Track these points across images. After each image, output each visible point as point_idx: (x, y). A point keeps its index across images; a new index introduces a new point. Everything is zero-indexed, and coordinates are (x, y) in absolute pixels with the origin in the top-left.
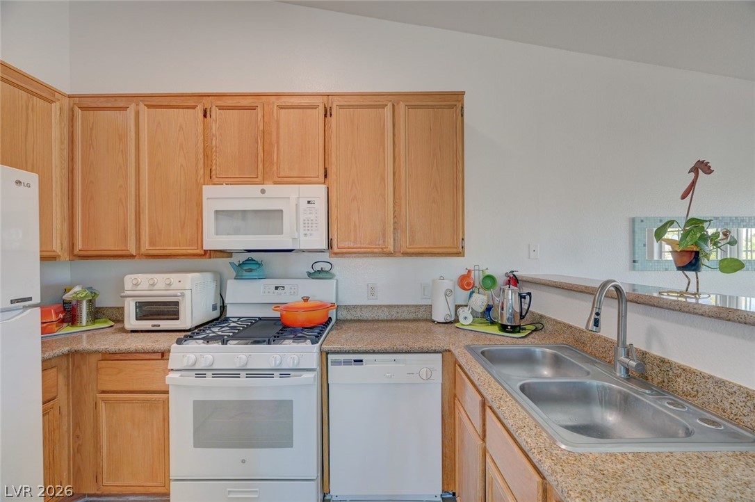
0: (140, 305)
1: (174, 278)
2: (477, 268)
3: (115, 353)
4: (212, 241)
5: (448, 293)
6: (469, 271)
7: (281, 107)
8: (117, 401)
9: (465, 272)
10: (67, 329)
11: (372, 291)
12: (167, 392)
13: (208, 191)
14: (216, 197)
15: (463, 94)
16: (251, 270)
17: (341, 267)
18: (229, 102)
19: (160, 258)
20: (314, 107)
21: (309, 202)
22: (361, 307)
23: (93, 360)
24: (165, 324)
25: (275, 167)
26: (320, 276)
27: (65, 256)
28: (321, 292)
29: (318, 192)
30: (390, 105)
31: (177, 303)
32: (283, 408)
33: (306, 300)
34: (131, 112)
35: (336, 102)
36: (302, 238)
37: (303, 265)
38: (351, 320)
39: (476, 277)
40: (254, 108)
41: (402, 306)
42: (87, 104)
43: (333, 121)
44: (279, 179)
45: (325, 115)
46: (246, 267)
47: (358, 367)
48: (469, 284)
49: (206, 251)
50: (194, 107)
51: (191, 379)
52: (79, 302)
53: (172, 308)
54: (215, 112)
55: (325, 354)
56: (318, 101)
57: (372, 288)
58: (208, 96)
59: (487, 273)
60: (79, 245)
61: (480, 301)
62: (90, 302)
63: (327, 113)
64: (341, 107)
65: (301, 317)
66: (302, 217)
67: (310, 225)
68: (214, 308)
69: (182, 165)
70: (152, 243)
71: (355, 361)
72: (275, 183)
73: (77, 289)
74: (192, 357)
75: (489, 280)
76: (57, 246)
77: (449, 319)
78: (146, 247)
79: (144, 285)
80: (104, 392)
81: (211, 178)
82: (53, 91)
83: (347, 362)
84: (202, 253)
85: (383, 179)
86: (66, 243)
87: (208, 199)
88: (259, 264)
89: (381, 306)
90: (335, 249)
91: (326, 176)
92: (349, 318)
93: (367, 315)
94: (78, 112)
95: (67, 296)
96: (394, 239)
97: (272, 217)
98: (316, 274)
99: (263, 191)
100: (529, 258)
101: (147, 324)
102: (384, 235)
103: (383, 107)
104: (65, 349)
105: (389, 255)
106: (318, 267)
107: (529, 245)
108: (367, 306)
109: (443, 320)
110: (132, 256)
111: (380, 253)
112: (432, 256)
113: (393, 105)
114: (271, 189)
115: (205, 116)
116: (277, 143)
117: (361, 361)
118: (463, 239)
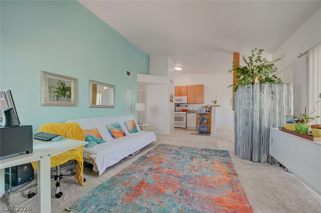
7: (182, 88)
9: (204, 106)
14: (176, 98)
15: (203, 85)
17: (189, 105)
18: (177, 87)
20: (186, 87)
25: (182, 94)
28: (186, 108)
29: (186, 97)
32: (183, 118)
33: (184, 108)
35: (188, 87)
36: (184, 102)
37: (185, 105)
39: (206, 106)
40: (179, 88)
43: (188, 89)
47: (190, 114)
55: (186, 113)
63: (187, 88)
65: (184, 110)
66: (185, 100)
72: (182, 96)
85: (194, 95)
88: (179, 105)
89: (194, 110)
90: (188, 103)
91: (187, 95)
96: (195, 102)
97: (181, 100)
98: (186, 106)
99: (180, 97)
103: (193, 87)
105: (194, 104)
108: (192, 110)
112: (199, 104)
113: (195, 86)
116: (182, 92)
118: (203, 102)
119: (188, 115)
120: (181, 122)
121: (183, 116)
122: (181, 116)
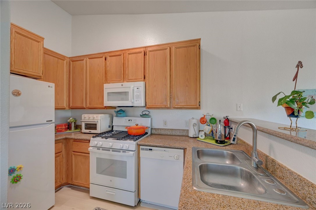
0: (86, 125)
1: (95, 116)
2: (208, 114)
3: (76, 140)
4: (107, 103)
5: (194, 125)
6: (205, 116)
7: (129, 54)
8: (77, 155)
9: (203, 116)
10: (68, 131)
11: (165, 123)
12: (89, 154)
13: (106, 86)
14: (108, 88)
15: (200, 39)
16: (120, 114)
17: (153, 112)
18: (113, 54)
19: (92, 109)
20: (140, 52)
21: (137, 88)
22: (161, 129)
23: (72, 141)
24: (93, 131)
25: (127, 76)
26: (144, 116)
27: (67, 108)
29: (141, 84)
30: (169, 48)
31: (96, 124)
32: (124, 163)
33: (137, 125)
34: (85, 61)
35: (148, 50)
36: (135, 102)
38: (157, 134)
39: (208, 118)
40: (120, 55)
41: (177, 129)
42: (74, 60)
43: (147, 57)
44: (128, 80)
45: (145, 55)
46: (119, 113)
47: (150, 152)
48: (203, 121)
49: (105, 107)
50: (102, 57)
51: (95, 150)
52: (72, 123)
53: (94, 126)
54: (108, 58)
55: (139, 145)
56: (142, 50)
57: (165, 122)
58: (106, 53)
59: (212, 117)
60: (71, 105)
61: (207, 129)
62: (75, 123)
63: (145, 54)
64: (150, 51)
66: (135, 94)
67: (138, 97)
68: (109, 127)
69: (98, 78)
70: (90, 104)
71: (149, 149)
72: (127, 82)
73: (71, 119)
74: (96, 142)
75: (213, 120)
76: (65, 105)
77: (195, 136)
78: (88, 105)
79: (91, 118)
80: (74, 152)
81: (107, 81)
82: (64, 57)
83: (146, 149)
84: (104, 107)
85: (166, 78)
86: (68, 104)
87: (105, 88)
88: (124, 111)
89: (168, 129)
90: (148, 106)
91: (144, 78)
92: (156, 133)
93: (163, 132)
94: (71, 62)
95: (69, 121)
96: (170, 102)
97: (124, 94)
98: (143, 116)
99: (122, 85)
100: (237, 110)
101: (88, 131)
102: (166, 101)
103: (166, 49)
104: (64, 137)
105: (168, 108)
106: (144, 113)
107: (237, 104)
108: (163, 129)
109: (192, 137)
110: (84, 108)
111: (164, 108)
112: (186, 109)
113: (170, 48)
114: (126, 84)
115: (105, 60)
116: (128, 67)
117: (152, 149)
118: (200, 102)
119: (144, 154)
120: (118, 181)
121: (125, 160)
122: (118, 156)
